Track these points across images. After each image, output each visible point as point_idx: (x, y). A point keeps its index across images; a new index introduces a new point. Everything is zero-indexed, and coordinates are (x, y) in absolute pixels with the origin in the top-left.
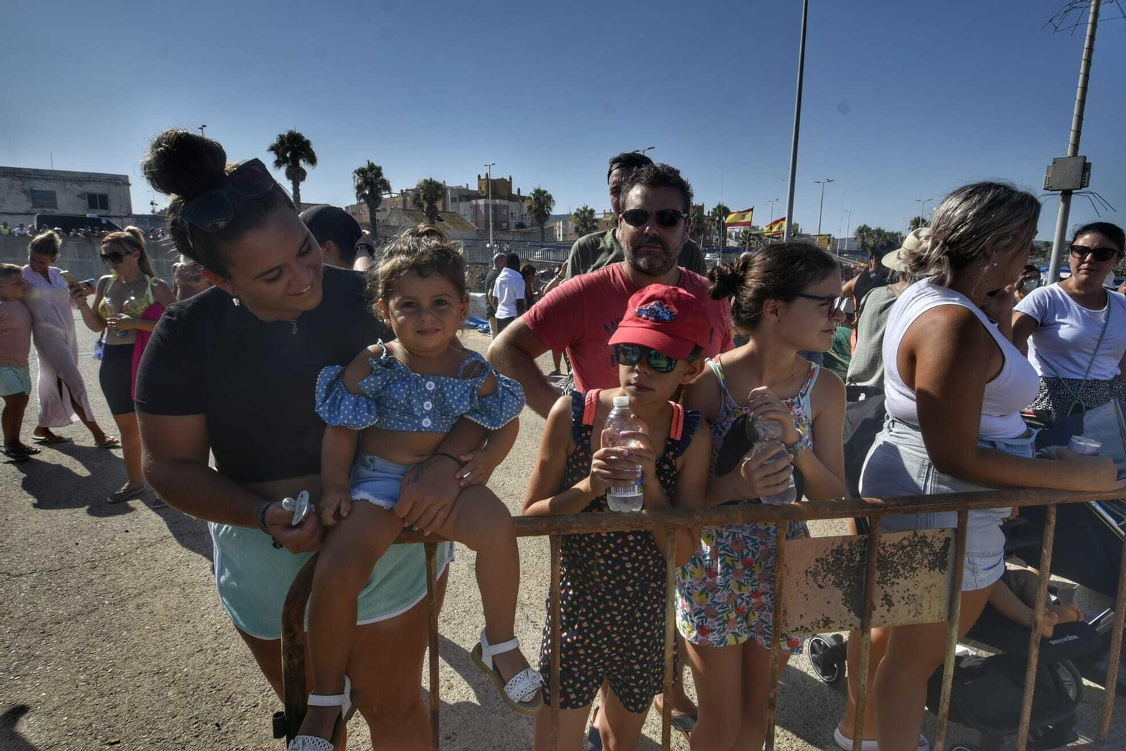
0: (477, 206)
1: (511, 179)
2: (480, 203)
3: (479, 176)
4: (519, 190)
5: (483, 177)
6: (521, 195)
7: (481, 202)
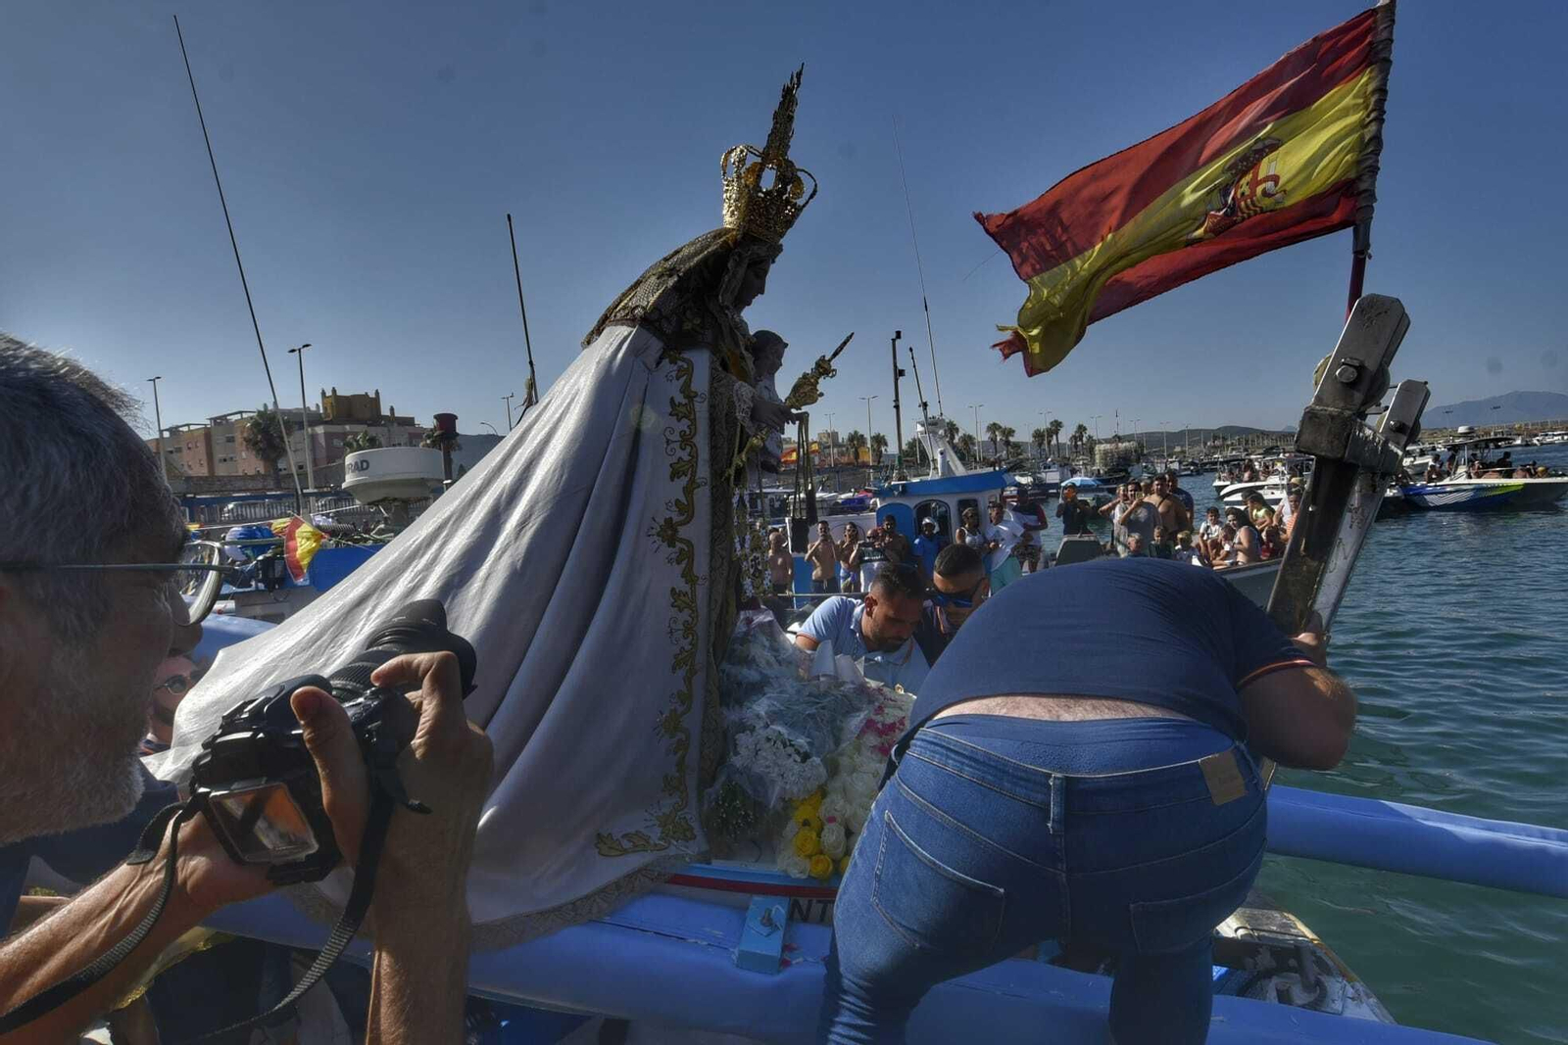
0: (313, 437)
1: (377, 393)
2: (319, 432)
3: (323, 393)
4: (392, 409)
5: (329, 393)
6: (396, 415)
7: (320, 430)
